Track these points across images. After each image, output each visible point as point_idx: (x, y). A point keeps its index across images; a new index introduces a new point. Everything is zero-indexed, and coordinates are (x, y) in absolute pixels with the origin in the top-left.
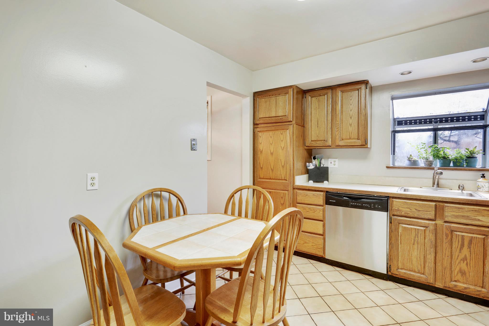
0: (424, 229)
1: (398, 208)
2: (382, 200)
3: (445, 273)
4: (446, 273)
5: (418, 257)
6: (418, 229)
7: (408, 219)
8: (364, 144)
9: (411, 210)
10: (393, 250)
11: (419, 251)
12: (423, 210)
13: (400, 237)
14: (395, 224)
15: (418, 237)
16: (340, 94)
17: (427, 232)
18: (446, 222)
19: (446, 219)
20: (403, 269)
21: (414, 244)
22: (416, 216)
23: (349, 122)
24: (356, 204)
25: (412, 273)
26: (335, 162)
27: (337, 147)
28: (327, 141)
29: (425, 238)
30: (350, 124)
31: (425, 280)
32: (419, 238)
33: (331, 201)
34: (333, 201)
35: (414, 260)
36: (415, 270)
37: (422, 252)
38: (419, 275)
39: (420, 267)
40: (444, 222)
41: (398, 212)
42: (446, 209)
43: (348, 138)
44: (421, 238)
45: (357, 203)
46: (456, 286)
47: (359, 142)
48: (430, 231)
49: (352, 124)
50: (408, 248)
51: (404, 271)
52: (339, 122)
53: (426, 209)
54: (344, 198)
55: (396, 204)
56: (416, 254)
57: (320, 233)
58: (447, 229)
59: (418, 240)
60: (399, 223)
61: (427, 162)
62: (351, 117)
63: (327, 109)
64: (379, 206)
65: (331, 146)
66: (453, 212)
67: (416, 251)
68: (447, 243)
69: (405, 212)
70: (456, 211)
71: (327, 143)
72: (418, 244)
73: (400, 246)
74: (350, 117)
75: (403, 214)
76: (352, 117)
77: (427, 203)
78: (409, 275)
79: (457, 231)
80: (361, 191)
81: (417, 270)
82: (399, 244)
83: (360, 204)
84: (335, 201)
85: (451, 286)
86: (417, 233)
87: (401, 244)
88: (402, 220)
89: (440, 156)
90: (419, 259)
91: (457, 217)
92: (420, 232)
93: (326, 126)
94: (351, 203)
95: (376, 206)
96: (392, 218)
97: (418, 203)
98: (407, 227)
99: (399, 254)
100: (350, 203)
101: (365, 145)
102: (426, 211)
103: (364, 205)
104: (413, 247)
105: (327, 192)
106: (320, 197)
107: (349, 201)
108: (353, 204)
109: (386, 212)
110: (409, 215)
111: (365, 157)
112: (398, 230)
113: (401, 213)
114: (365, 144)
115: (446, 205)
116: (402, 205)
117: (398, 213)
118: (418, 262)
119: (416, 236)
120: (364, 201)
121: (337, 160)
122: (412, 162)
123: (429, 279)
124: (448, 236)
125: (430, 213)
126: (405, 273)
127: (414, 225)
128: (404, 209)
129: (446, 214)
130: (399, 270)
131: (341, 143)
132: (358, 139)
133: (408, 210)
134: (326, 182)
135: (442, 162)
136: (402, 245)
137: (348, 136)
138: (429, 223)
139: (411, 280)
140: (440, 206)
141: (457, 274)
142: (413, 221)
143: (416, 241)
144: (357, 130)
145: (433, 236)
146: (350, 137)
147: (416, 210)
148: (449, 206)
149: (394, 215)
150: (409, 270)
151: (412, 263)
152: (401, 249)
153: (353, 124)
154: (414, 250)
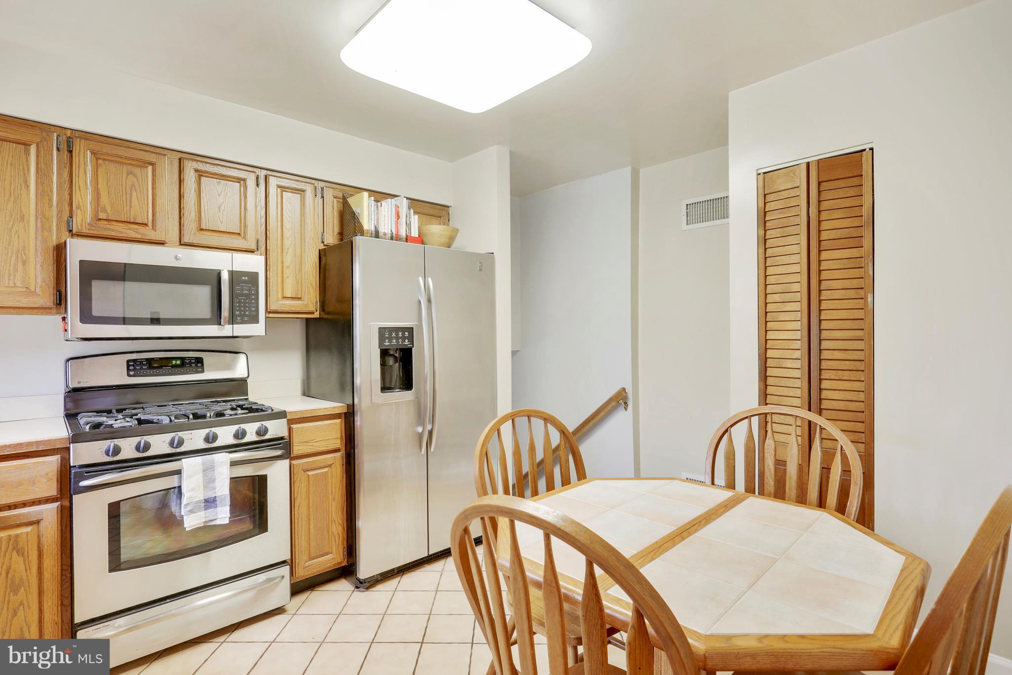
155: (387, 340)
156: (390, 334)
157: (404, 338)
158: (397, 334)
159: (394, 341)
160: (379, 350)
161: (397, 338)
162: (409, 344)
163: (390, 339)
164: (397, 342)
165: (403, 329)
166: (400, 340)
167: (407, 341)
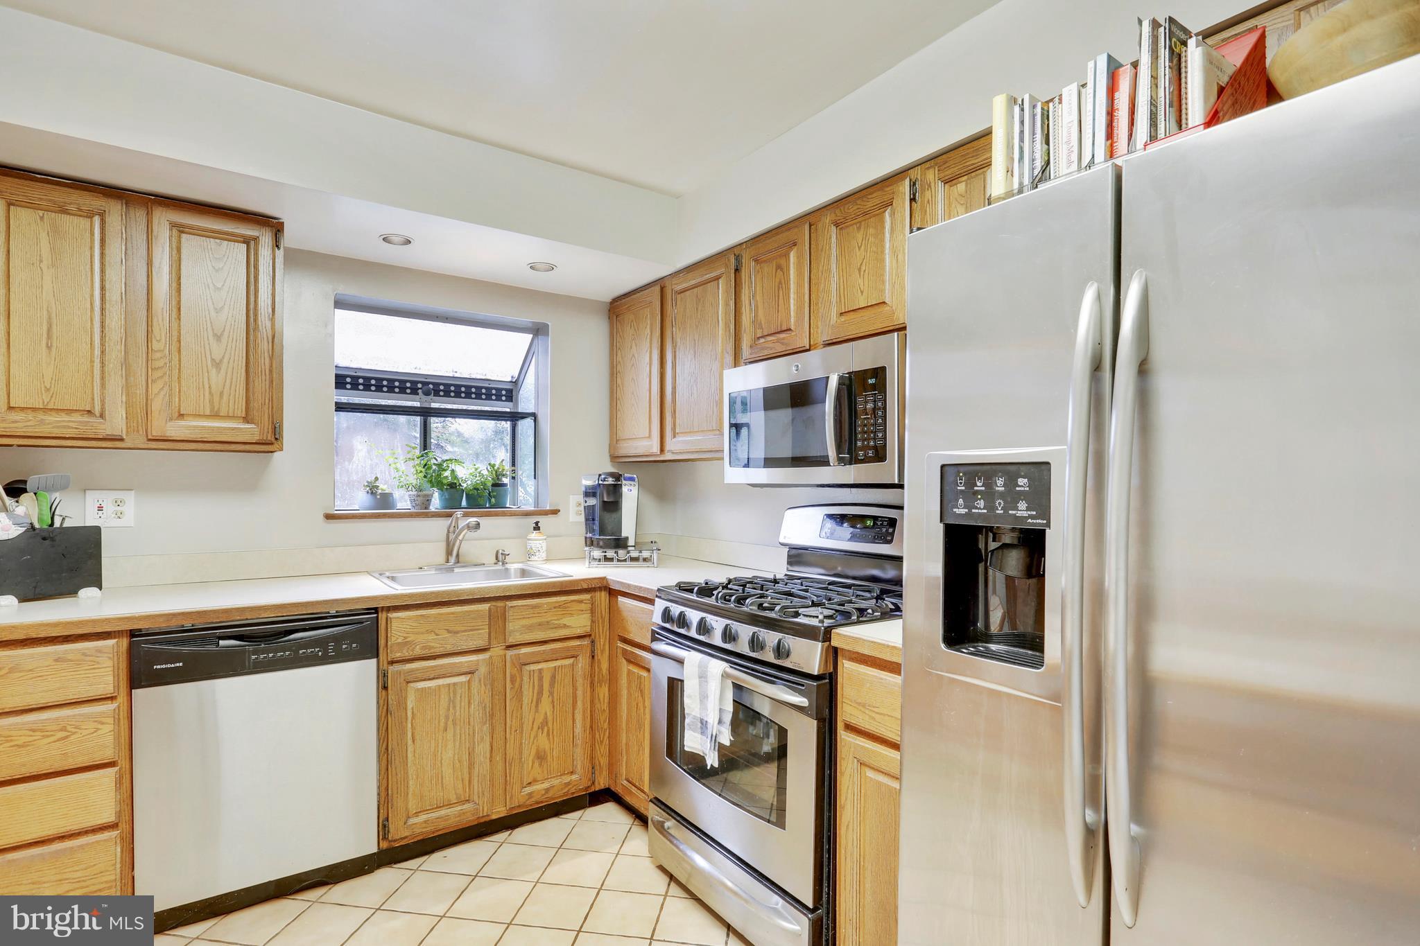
0: (468, 678)
1: (405, 638)
2: (362, 623)
3: (510, 776)
4: (512, 776)
5: (457, 761)
6: (455, 684)
7: (429, 662)
8: (270, 437)
9: (437, 635)
10: (394, 769)
11: (457, 744)
12: (463, 629)
13: (412, 721)
14: (399, 689)
15: (454, 707)
16: (163, 232)
17: (475, 685)
18: (509, 647)
19: (511, 640)
20: (420, 814)
21: (446, 730)
22: (449, 648)
23: (208, 353)
24: (271, 655)
25: (443, 812)
26: (118, 503)
27: (154, 445)
28: (102, 416)
29: (469, 703)
30: (213, 360)
31: (473, 815)
32: (458, 708)
33: (159, 667)
34: (169, 666)
35: (447, 772)
36: (449, 800)
37: (465, 742)
38: (459, 808)
39: (460, 786)
40: (505, 649)
41: (404, 651)
42: (510, 614)
43: (208, 412)
44: (463, 704)
45: (276, 651)
46: (530, 795)
47: (249, 431)
48: (480, 681)
49: (221, 361)
50: (433, 745)
51: (423, 817)
52: (165, 346)
53: (472, 624)
54: (222, 643)
55: (399, 628)
56: (450, 754)
57: (104, 821)
58: (514, 664)
59: (455, 713)
60: (408, 682)
61: (419, 498)
62: (219, 335)
63: (102, 281)
64: (354, 645)
65: (122, 440)
66: (524, 618)
67: (450, 745)
68: (513, 697)
69: (422, 645)
70: (528, 616)
71: (103, 427)
72: (454, 724)
73: (410, 749)
74: (215, 335)
75: (418, 651)
76: (222, 334)
77: (473, 606)
78: (435, 822)
79: (530, 664)
80: (288, 604)
81: (455, 796)
82: (410, 742)
83: (287, 653)
84: (181, 664)
85: (522, 801)
86: (452, 695)
87: (413, 741)
88: (417, 669)
89: (445, 481)
90: (458, 765)
91: (530, 628)
92: (459, 691)
93: (97, 352)
94: (253, 657)
95: (344, 647)
96: (390, 672)
97: (453, 613)
98: (429, 688)
99: (410, 773)
100: (250, 658)
101: (272, 444)
102: (471, 630)
103: (301, 652)
104: (443, 739)
105: (133, 634)
106: (98, 663)
107: (244, 652)
108: (262, 656)
109: (372, 660)
110: (432, 651)
111: (250, 486)
112: (406, 705)
113: (413, 650)
114: (273, 440)
115: (510, 604)
116: (416, 624)
117: (406, 654)
118: (455, 776)
119: (450, 704)
120: (302, 638)
121: (130, 498)
122: (378, 497)
123: (481, 808)
124: (516, 680)
125: (480, 631)
126: (425, 822)
127: (444, 676)
128: (421, 638)
129: (510, 626)
130: (412, 821)
131: (176, 429)
132: (247, 419)
133: (432, 636)
134: (88, 593)
135: (447, 497)
136: (418, 742)
137: (208, 405)
138: (478, 660)
139: (440, 833)
140: (497, 609)
141: (533, 763)
142: (442, 666)
143: (451, 720)
144: (242, 385)
145: (487, 692)
146: (216, 409)
147: (449, 631)
148: (515, 606)
149: (392, 663)
150: (436, 808)
151: (442, 784)
152: (413, 758)
153: (225, 360)
154: (446, 746)
155: (961, 501)
156: (971, 484)
157: (1012, 497)
158: (989, 485)
159: (982, 503)
160: (940, 528)
161: (989, 495)
162: (1031, 517)
163: (970, 495)
164: (991, 507)
165: (1010, 470)
166: (999, 503)
167: (1022, 505)
